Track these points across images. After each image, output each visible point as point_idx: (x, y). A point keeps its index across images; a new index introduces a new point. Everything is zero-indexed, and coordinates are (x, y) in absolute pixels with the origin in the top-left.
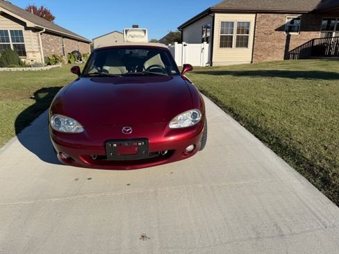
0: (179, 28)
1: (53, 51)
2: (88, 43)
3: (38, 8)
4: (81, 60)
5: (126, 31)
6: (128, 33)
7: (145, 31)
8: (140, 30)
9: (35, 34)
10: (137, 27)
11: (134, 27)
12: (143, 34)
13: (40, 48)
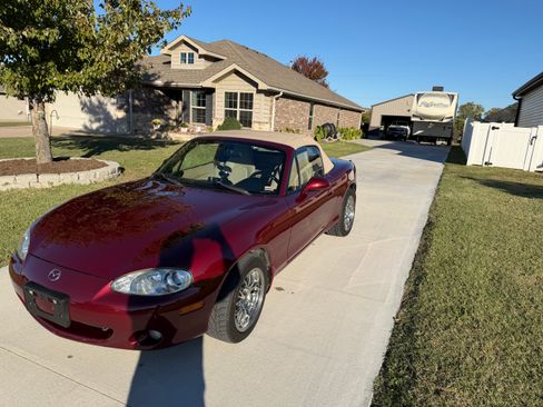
0: (514, 95)
1: (291, 122)
2: (360, 112)
3: (310, 60)
4: (335, 137)
5: (419, 96)
6: (421, 100)
7: (452, 97)
8: (444, 96)
9: (269, 98)
10: (441, 89)
11: (435, 89)
12: (447, 101)
13: (270, 119)
